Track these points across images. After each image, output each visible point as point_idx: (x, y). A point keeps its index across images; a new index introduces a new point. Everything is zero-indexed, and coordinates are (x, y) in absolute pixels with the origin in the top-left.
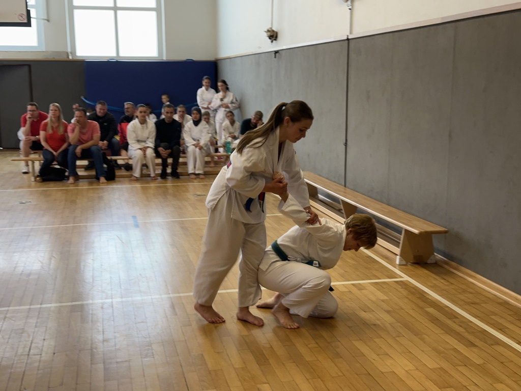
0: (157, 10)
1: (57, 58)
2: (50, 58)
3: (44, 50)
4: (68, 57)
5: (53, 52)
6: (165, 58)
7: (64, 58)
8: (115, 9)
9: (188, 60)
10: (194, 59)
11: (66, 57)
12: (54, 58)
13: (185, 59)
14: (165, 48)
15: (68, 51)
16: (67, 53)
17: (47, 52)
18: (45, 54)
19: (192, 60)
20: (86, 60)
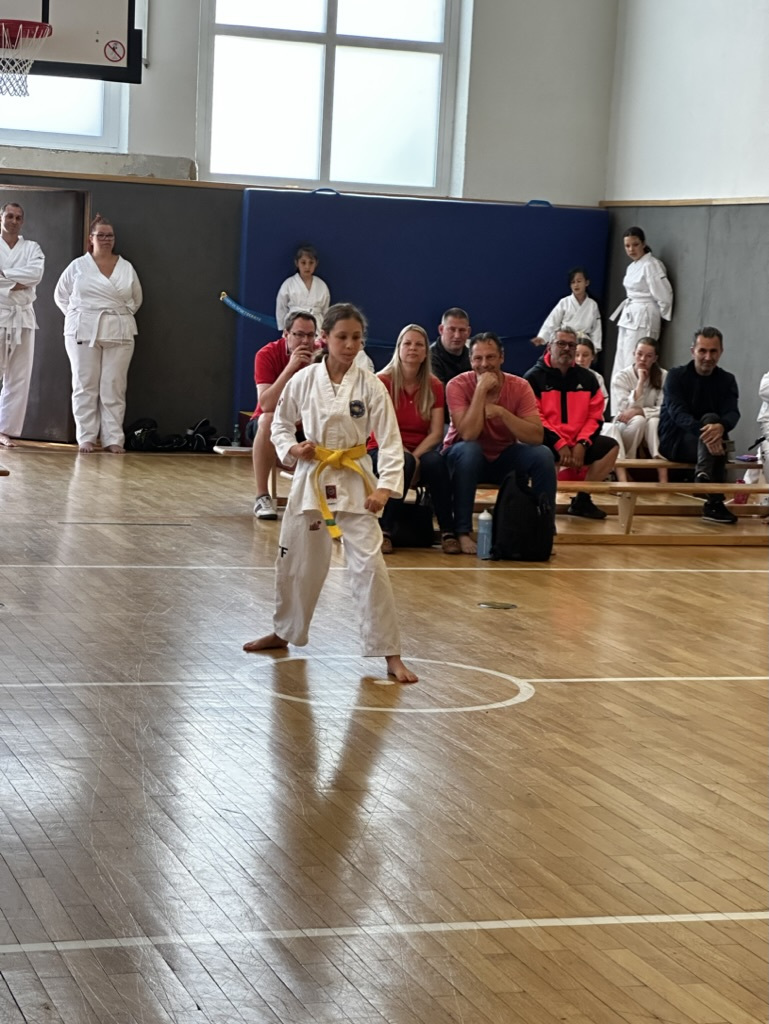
0: (447, 49)
1: (161, 176)
2: (143, 175)
3: (126, 152)
4: (192, 175)
5: (148, 156)
6: (458, 193)
7: (181, 177)
8: (330, 39)
9: (534, 202)
10: (552, 202)
11: (187, 174)
12: (152, 175)
13: (527, 201)
14: (463, 162)
15: (194, 157)
16: (193, 164)
17: (135, 156)
18: (129, 162)
19: (547, 203)
20: (248, 189)
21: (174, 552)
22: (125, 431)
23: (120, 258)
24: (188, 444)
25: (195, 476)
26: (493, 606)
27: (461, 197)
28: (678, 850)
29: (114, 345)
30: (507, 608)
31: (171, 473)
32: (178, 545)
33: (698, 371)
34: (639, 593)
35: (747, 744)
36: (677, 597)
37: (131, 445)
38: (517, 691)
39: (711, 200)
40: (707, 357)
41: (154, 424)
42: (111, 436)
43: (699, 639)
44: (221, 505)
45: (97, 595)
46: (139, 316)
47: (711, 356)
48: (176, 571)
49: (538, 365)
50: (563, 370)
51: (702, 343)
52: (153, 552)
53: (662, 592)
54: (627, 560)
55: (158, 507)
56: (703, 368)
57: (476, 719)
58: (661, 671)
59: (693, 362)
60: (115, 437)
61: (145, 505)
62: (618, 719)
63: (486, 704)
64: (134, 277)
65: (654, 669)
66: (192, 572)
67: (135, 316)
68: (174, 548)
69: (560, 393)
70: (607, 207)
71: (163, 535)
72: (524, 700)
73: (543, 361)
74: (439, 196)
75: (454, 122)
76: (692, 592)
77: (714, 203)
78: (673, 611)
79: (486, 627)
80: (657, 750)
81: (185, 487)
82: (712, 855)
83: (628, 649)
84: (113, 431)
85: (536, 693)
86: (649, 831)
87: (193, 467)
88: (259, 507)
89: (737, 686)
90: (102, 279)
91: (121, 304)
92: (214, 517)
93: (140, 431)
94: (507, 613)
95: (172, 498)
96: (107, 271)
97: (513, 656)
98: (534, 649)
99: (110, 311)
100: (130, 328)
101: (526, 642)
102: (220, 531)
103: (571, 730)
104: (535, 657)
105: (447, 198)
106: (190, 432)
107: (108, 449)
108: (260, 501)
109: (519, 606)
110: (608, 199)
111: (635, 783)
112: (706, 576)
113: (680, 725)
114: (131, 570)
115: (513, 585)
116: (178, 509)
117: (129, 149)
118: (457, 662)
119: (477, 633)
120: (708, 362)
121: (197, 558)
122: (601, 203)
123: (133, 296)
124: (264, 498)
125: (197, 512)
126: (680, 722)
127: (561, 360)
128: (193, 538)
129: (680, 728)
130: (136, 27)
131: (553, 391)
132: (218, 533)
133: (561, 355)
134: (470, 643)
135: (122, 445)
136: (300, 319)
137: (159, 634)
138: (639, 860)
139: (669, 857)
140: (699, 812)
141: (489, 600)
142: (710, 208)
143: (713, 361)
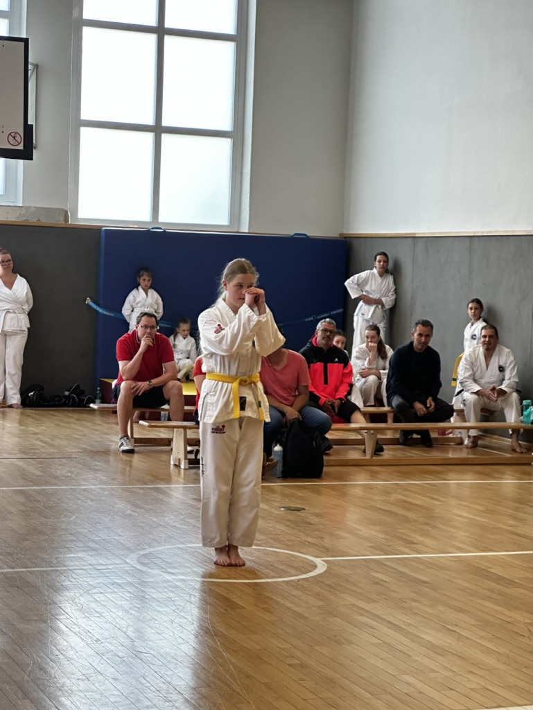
0: (235, 135)
1: (45, 221)
2: (33, 220)
3: (21, 205)
4: (66, 219)
5: (36, 208)
6: (245, 229)
7: (59, 222)
8: (158, 129)
9: (295, 234)
10: (308, 234)
11: (62, 219)
12: (39, 220)
13: (292, 234)
14: (248, 209)
15: (68, 208)
16: (67, 212)
17: (27, 208)
18: (23, 212)
19: (305, 235)
20: (104, 228)
21: (70, 477)
22: (21, 395)
23: (19, 276)
24: (65, 401)
25: (75, 423)
26: (289, 509)
27: (247, 231)
28: (438, 670)
29: (14, 334)
30: (298, 510)
31: (58, 422)
32: (71, 472)
33: (415, 349)
34: (384, 498)
35: (472, 598)
36: (410, 500)
37: (26, 403)
38: (315, 567)
39: (415, 234)
40: (423, 339)
41: (42, 389)
42: (12, 397)
43: (428, 528)
44: (96, 444)
45: (23, 508)
46: (31, 315)
47: (425, 339)
48: (74, 490)
49: (308, 345)
50: (325, 348)
51: (420, 330)
52: (56, 477)
53: (401, 497)
54: (374, 476)
55: (53, 446)
56: (419, 347)
57: (293, 586)
58: (406, 550)
59: (412, 343)
60: (15, 398)
61: (43, 444)
62: (385, 584)
63: (296, 576)
64: (28, 289)
65: (402, 549)
66: (84, 490)
67: (28, 315)
68: (69, 474)
69: (323, 364)
70: (345, 238)
71: (61, 465)
72: (321, 572)
73: (311, 343)
74: (231, 231)
75: (241, 182)
76: (420, 497)
77: (417, 236)
78: (409, 510)
79: (288, 523)
80: (414, 604)
81: (69, 431)
82: (460, 673)
83: (383, 536)
84: (13, 394)
85: (328, 567)
86: (417, 658)
87: (71, 417)
88: (122, 444)
89: (459, 559)
90: (6, 290)
91: (19, 306)
92: (92, 451)
93: (32, 393)
94: (299, 513)
95: (61, 439)
96: (9, 285)
97: (309, 542)
98: (321, 538)
99: (11, 311)
100: (25, 323)
101: (316, 533)
102: (99, 462)
103: (355, 592)
104: (323, 543)
105: (238, 232)
106: (67, 393)
107: (11, 406)
108: (122, 440)
109: (306, 508)
110: (345, 232)
111: (403, 626)
112: (426, 485)
113: (426, 587)
114: (43, 490)
115: (300, 494)
116: (67, 447)
117: (23, 203)
118: (272, 547)
119: (283, 528)
120: (424, 343)
121: (85, 480)
122: (340, 235)
123: (27, 302)
124: (125, 438)
125: (80, 449)
126: (426, 585)
127: (324, 342)
128: (80, 466)
129: (426, 589)
130: (29, 123)
131: (318, 363)
132: (97, 463)
133: (323, 338)
134: (279, 535)
135: (20, 403)
136: (145, 317)
137: (70, 534)
138: (413, 677)
139: (433, 675)
140: (447, 645)
141: (285, 505)
142: (414, 238)
143: (426, 343)
